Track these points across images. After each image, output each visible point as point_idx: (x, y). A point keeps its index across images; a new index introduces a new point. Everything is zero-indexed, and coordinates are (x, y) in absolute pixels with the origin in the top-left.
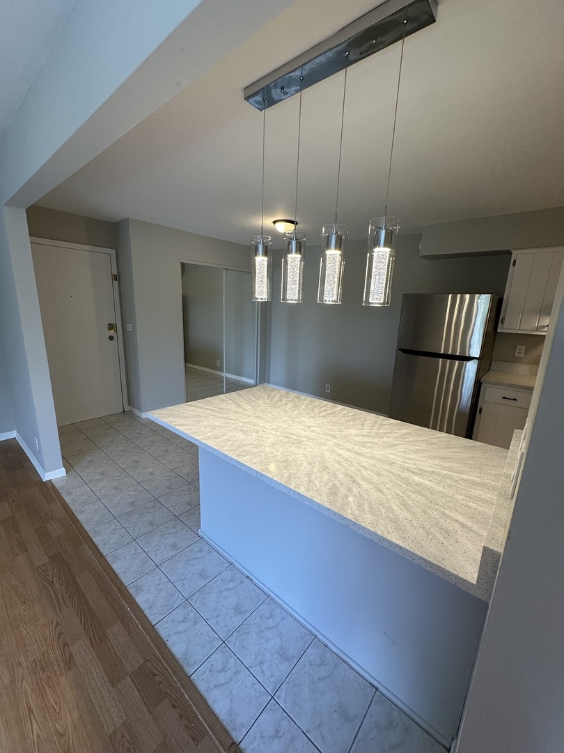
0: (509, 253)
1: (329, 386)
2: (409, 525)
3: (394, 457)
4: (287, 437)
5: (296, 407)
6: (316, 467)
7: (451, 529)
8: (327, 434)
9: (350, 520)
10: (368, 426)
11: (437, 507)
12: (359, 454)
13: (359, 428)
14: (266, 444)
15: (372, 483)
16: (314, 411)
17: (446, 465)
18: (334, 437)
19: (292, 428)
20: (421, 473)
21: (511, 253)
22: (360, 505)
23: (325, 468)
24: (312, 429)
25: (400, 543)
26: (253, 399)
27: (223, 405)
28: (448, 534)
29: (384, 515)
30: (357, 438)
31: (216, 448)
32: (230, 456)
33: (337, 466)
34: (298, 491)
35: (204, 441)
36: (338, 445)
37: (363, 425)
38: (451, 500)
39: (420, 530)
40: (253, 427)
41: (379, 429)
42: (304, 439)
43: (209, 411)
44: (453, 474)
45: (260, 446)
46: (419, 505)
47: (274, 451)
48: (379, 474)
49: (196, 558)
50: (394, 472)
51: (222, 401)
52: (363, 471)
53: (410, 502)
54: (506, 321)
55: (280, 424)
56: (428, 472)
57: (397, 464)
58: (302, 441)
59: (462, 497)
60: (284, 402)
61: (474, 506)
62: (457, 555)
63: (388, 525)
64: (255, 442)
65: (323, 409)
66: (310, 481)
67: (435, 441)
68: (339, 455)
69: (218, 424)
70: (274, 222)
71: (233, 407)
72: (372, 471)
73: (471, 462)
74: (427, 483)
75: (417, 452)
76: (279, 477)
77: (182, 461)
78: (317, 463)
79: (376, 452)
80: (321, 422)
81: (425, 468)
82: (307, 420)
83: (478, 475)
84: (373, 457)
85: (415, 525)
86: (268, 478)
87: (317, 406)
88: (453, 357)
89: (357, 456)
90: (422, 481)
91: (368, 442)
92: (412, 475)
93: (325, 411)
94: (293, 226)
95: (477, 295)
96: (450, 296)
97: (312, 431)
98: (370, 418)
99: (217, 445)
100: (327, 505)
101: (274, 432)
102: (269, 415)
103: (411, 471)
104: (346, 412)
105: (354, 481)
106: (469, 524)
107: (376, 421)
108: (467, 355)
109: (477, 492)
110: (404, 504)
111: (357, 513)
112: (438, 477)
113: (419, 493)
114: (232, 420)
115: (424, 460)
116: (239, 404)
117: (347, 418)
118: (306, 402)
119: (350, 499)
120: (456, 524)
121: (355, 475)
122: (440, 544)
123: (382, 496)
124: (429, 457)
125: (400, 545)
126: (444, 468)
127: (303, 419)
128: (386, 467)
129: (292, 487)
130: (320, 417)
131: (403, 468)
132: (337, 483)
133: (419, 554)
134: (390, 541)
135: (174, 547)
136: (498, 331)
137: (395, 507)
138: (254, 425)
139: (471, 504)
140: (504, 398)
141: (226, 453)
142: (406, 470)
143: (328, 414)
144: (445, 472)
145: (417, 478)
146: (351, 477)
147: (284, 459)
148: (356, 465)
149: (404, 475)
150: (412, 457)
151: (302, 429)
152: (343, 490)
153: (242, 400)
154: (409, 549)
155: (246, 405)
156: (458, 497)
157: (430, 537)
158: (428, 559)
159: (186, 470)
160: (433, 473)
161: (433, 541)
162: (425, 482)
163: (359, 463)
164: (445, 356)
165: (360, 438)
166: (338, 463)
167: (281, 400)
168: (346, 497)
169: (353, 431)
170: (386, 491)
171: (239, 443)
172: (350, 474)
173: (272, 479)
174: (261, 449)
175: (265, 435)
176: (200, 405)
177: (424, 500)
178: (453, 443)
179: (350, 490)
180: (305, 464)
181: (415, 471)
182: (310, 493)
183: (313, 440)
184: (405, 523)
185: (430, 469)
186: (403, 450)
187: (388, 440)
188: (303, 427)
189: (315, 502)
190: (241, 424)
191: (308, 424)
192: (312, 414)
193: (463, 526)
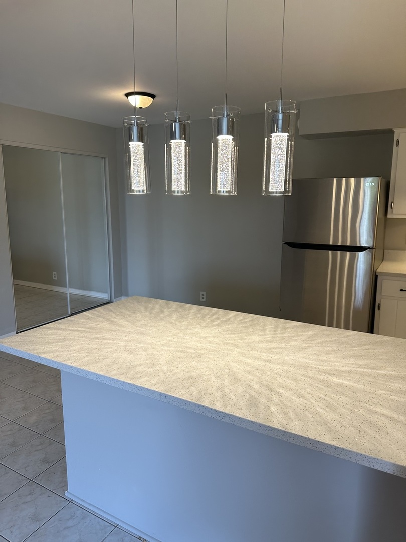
0: (391, 132)
1: (204, 293)
2: (339, 426)
3: (307, 361)
4: (183, 352)
5: (182, 317)
6: (226, 381)
7: (380, 423)
8: (227, 344)
9: (279, 430)
10: (270, 331)
11: (362, 404)
12: (269, 361)
13: (260, 333)
14: (161, 363)
15: (291, 390)
16: (205, 321)
17: (361, 363)
18: (237, 347)
19: (185, 341)
20: (338, 374)
21: (393, 133)
22: (285, 414)
23: (235, 380)
24: (209, 339)
25: (334, 443)
26: (128, 313)
27: (93, 324)
28: (378, 428)
29: (312, 419)
30: (261, 345)
31: (101, 373)
32: (122, 380)
33: (250, 377)
34: (213, 407)
35: (83, 368)
36: (244, 355)
37: (264, 330)
38: (374, 396)
39: (351, 428)
40: (139, 346)
41: (283, 333)
42: (203, 352)
43: (75, 333)
44: (371, 371)
45: (154, 365)
46: (344, 405)
47: (172, 368)
48: (296, 380)
49: (68, 528)
50: (311, 375)
51: (89, 318)
52: (278, 379)
53: (335, 404)
54: (394, 206)
55: (170, 338)
56: (344, 372)
57: (312, 368)
58: (202, 354)
59: (383, 392)
60: (167, 313)
61: (397, 399)
62: (390, 446)
63: (319, 428)
64: (148, 362)
65: (214, 317)
66: (224, 396)
67: (345, 340)
68: (248, 365)
69: (94, 346)
70: (127, 95)
71: (106, 325)
72: (288, 377)
73: (385, 358)
74: (346, 383)
75: (328, 353)
76: (188, 396)
77: (25, 409)
78: (226, 376)
79: (286, 358)
80: (216, 331)
81: (341, 369)
82: (200, 331)
83: (394, 369)
84: (284, 364)
85: (345, 424)
86: (175, 398)
87: (208, 314)
88: (344, 248)
89: (268, 364)
90: (341, 381)
91: (275, 348)
92: (330, 377)
93: (218, 318)
94: (150, 99)
95: (362, 179)
96: (335, 179)
97: (210, 342)
98: (270, 322)
99: (101, 371)
100: (250, 418)
101: (166, 348)
102: (154, 329)
103: (328, 374)
104: (241, 318)
105: (272, 390)
106: (395, 415)
107: (277, 325)
108: (358, 245)
109: (396, 385)
110: (329, 406)
111: (284, 422)
112: (356, 376)
113: (341, 393)
114: (109, 339)
115: (339, 360)
116: (112, 321)
117: (245, 325)
118: (192, 311)
119: (273, 409)
120: (382, 418)
121: (270, 384)
122: (373, 439)
123: (305, 401)
124: (344, 357)
125: (335, 445)
126: (359, 366)
127: (196, 330)
128: (302, 372)
129: (206, 404)
130: (214, 326)
131: (319, 371)
132: (254, 394)
133: (355, 451)
134: (325, 443)
135: (35, 518)
136: (389, 216)
137: (321, 410)
138: (140, 343)
139: (393, 397)
140: (402, 290)
141: (117, 378)
142: (323, 372)
143: (222, 322)
144: (362, 370)
145: (335, 380)
146: (267, 386)
147: (187, 375)
148: (269, 373)
149: (322, 378)
150: (325, 358)
151: (198, 341)
152: (263, 401)
153: (114, 315)
154: (345, 447)
155: (121, 321)
156: (380, 392)
157: (362, 433)
158: (365, 453)
159: (33, 419)
160: (350, 372)
161: (366, 437)
162: (345, 382)
163: (272, 371)
164: (335, 248)
165: (265, 344)
166: (249, 373)
167: (162, 312)
168: (269, 408)
169: (256, 338)
170: (308, 396)
171: (128, 364)
172: (265, 383)
173: (181, 399)
174: (157, 368)
175: (156, 353)
176: (62, 327)
177: (348, 399)
178: (363, 340)
179: (269, 399)
180: (213, 379)
181: (332, 372)
182: (228, 408)
183: (214, 351)
184: (335, 424)
185: (346, 369)
186: (314, 352)
187: (296, 343)
188: (198, 339)
189: (236, 417)
190: (123, 344)
191: (202, 335)
192: (204, 324)
193: (391, 419)
